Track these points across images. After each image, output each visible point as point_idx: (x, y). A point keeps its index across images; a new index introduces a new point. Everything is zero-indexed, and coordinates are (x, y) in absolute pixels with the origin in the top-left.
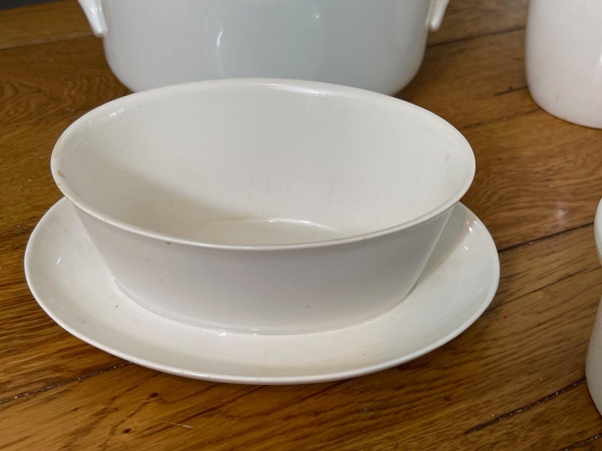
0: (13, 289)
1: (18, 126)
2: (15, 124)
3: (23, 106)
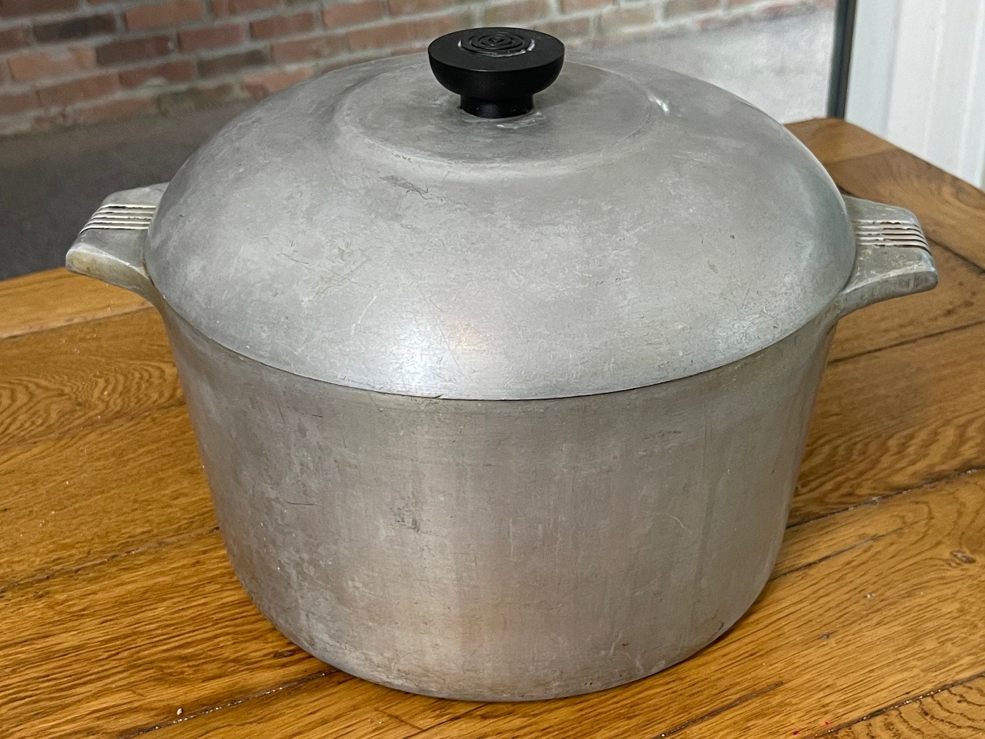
0: (38, 644)
1: (35, 443)
2: (32, 440)
3: (42, 415)
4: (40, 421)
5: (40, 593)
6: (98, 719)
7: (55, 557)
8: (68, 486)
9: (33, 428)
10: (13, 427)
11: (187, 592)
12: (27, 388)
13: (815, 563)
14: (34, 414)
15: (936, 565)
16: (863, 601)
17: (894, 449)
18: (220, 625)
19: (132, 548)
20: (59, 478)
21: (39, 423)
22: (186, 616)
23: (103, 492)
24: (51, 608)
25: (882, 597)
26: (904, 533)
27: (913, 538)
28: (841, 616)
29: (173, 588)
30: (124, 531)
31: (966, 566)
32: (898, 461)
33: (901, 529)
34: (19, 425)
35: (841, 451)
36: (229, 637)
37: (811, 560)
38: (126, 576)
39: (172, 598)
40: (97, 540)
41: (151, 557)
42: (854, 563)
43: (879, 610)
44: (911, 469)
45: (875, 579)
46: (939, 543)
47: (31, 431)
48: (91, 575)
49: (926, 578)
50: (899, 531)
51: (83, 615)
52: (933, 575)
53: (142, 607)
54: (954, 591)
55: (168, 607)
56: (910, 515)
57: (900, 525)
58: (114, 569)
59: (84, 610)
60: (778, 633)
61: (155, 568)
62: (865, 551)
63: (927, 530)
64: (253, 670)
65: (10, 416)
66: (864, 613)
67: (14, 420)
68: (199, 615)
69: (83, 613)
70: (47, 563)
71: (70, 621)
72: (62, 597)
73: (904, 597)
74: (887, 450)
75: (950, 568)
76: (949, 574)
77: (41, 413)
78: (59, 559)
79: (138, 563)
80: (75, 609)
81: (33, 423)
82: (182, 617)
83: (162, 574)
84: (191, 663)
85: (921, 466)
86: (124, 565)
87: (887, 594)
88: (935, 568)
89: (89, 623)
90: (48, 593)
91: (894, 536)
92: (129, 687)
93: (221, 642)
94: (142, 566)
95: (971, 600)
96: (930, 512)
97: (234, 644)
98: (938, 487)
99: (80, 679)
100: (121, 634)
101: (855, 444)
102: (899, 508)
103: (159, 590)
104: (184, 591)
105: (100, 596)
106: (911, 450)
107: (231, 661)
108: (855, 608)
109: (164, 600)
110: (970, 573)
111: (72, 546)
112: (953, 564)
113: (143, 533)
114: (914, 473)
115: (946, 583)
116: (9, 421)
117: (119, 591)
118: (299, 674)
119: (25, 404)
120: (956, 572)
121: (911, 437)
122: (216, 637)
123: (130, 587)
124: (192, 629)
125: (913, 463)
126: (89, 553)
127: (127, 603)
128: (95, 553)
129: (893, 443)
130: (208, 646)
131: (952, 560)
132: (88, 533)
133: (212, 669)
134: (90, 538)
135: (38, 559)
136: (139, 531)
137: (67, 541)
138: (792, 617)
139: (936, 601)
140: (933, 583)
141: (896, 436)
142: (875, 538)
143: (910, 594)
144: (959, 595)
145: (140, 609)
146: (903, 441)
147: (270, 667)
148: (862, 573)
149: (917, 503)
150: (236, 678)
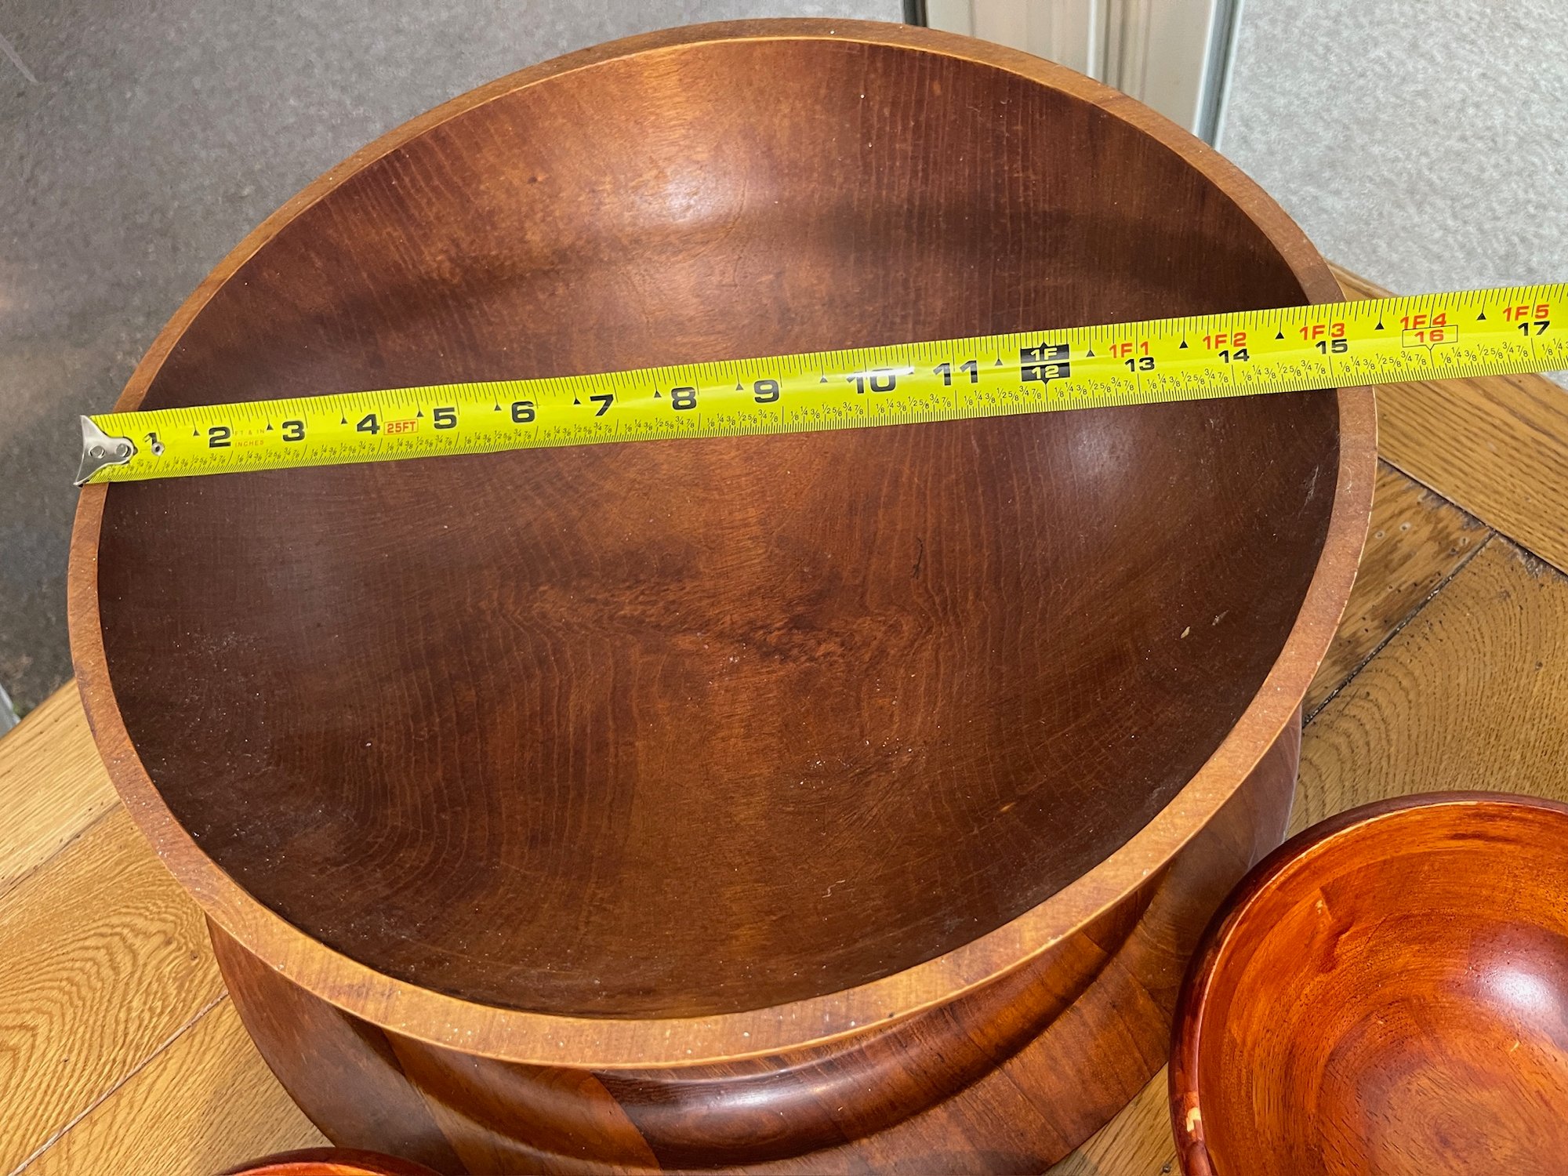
9: (154, 1020)
10: (132, 1028)
12: (123, 939)
14: (147, 992)
21: (158, 1011)
34: (137, 1023)
47: (155, 1028)
65: (121, 1007)
67: (129, 1010)
77: (155, 986)
116: (122, 1016)
119: (132, 974)
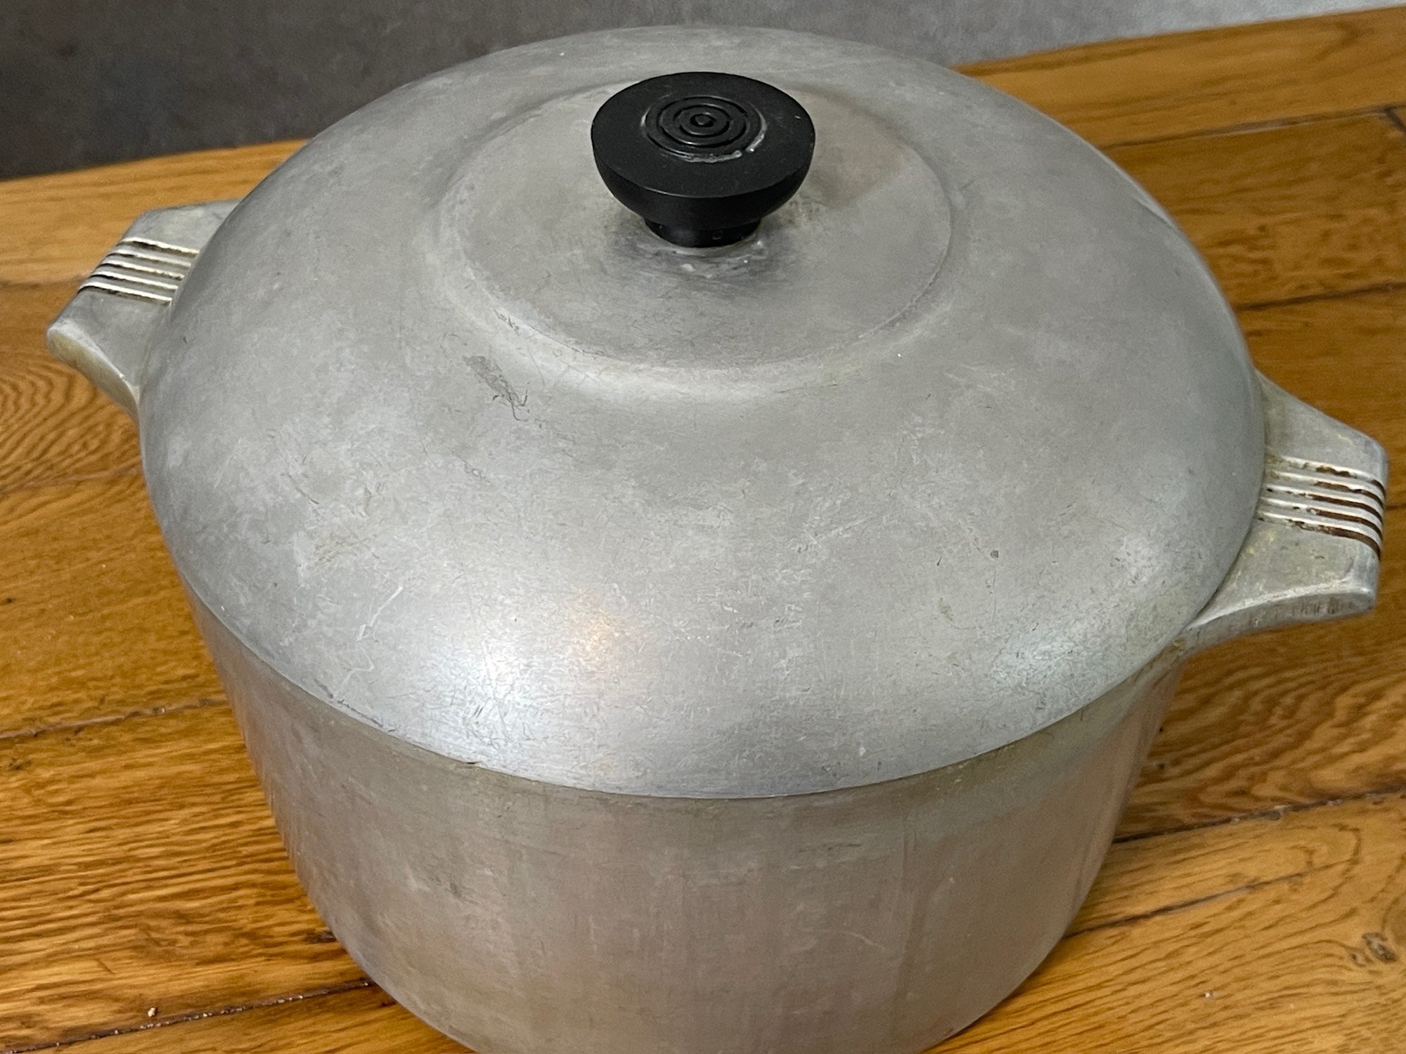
1: (78, 483)
2: (74, 478)
3: (100, 433)
4: (94, 444)
5: (19, 762)
6: (42, 1001)
7: (55, 700)
8: (103, 573)
11: (217, 798)
13: (1146, 916)
15: (1331, 955)
16: (1196, 1004)
17: (1340, 715)
18: (247, 867)
19: (161, 702)
20: (94, 555)
22: (205, 841)
23: (147, 592)
24: (27, 790)
25: (1228, 1002)
26: (1302, 884)
27: (1316, 896)
28: (1151, 1027)
29: (200, 785)
30: (159, 669)
31: (1380, 966)
32: (1340, 739)
33: (1299, 875)
35: (1256, 705)
36: (255, 891)
37: (1139, 909)
38: (142, 754)
39: (194, 805)
40: (118, 680)
41: (183, 726)
42: (1206, 929)
43: (1214, 1025)
44: (1357, 759)
45: (1229, 964)
46: (1352, 913)
48: (96, 742)
49: (1306, 978)
50: (1294, 879)
51: (66, 813)
52: (1321, 974)
53: (148, 813)
54: (1343, 1010)
55: (184, 822)
56: (1325, 849)
57: (1302, 867)
58: (127, 737)
59: (69, 803)
60: (1047, 1040)
61: (184, 746)
62: (1230, 908)
63: (1341, 885)
64: (270, 957)
66: (1191, 1026)
68: (224, 842)
69: (68, 808)
70: (41, 708)
71: (48, 820)
72: (46, 774)
73: (1262, 1009)
74: (1330, 715)
75: (1351, 965)
76: (1347, 976)
78: (59, 704)
79: (163, 730)
80: (61, 799)
81: (85, 446)
82: (199, 842)
83: (191, 757)
84: (190, 928)
85: (1373, 756)
86: (143, 732)
87: (1239, 996)
88: (1329, 961)
89: (72, 828)
90: (29, 763)
91: (1285, 886)
92: (95, 954)
93: (241, 897)
94: (167, 738)
95: (1365, 1033)
96: (1357, 851)
97: (258, 904)
98: (1386, 804)
99: (36, 927)
100: (108, 856)
101: (1285, 693)
102: (1312, 834)
103: (180, 786)
104: (213, 794)
105: (97, 781)
106: (1369, 721)
107: (245, 935)
108: (1180, 1015)
109: (182, 807)
110: (1380, 981)
111: (82, 684)
112: (1360, 959)
113: (185, 678)
114: (1357, 769)
115: (1336, 994)
117: (126, 778)
118: (332, 977)
120: (1357, 975)
121: (1376, 695)
122: (236, 887)
123: (140, 774)
124: (208, 867)
125: (1362, 748)
126: (102, 701)
127: (130, 802)
128: (110, 702)
129: (1344, 702)
130: (222, 902)
131: (1362, 951)
132: (110, 664)
133: (214, 944)
134: (110, 673)
135: (31, 700)
136: (181, 672)
137: (80, 673)
138: (1079, 1013)
139: (1308, 1025)
140: (1319, 989)
141: (1352, 691)
142: (1255, 886)
143: (1273, 1004)
144: (1349, 1021)
145: (147, 818)
146: (1362, 700)
147: (295, 957)
148: (1211, 950)
149: (1343, 828)
150: (245, 966)
